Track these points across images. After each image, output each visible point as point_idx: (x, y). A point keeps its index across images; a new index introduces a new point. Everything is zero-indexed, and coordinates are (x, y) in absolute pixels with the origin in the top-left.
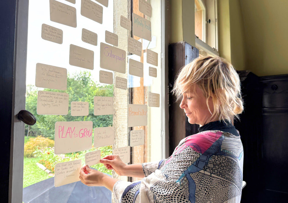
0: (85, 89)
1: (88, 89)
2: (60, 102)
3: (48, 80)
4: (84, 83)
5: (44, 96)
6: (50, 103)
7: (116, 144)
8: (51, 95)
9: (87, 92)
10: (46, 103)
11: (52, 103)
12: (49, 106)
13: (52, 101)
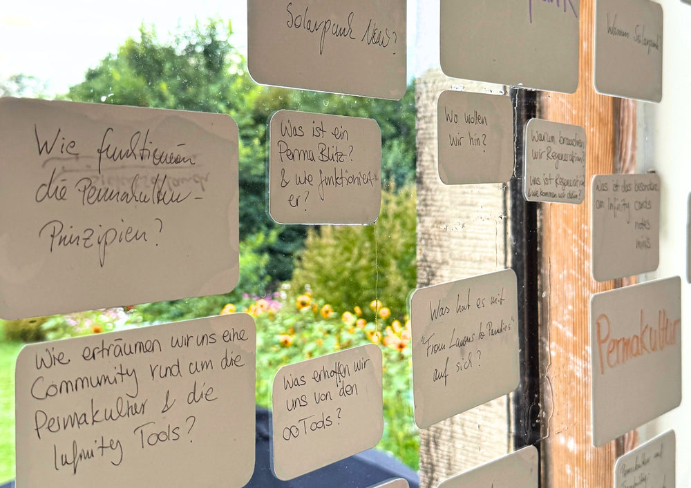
0: (214, 89)
1: (224, 89)
2: (193, 397)
3: (94, 240)
4: (209, 65)
5: (68, 386)
6: (122, 429)
7: (441, 447)
8: (128, 362)
9: (222, 99)
10: (86, 437)
11: (139, 419)
12: (115, 455)
13: (133, 410)
